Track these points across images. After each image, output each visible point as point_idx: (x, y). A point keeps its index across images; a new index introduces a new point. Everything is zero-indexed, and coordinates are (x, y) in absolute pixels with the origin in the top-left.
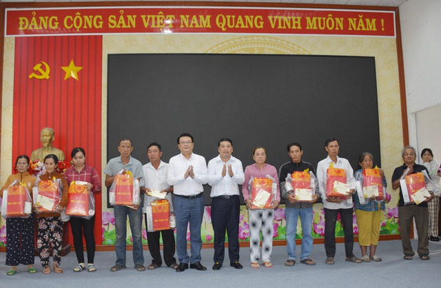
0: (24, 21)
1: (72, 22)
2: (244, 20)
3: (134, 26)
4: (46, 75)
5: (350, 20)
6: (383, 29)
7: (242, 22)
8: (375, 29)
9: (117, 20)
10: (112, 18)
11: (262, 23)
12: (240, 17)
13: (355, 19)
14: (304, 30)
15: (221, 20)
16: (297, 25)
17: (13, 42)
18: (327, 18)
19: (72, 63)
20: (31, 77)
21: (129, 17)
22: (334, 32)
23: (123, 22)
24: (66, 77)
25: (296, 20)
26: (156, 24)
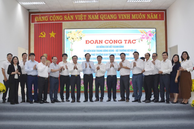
0: (37, 18)
1: (52, 18)
2: (110, 16)
3: (73, 19)
4: (44, 36)
5: (148, 15)
6: (160, 18)
7: (109, 17)
8: (157, 18)
9: (67, 17)
10: (66, 17)
11: (116, 17)
12: (109, 15)
13: (150, 15)
14: (131, 19)
15: (102, 16)
16: (128, 17)
17: (34, 25)
18: (139, 14)
19: (53, 32)
20: (39, 37)
21: (71, 16)
22: (142, 19)
23: (69, 18)
24: (51, 37)
25: (128, 16)
26: (80, 18)
